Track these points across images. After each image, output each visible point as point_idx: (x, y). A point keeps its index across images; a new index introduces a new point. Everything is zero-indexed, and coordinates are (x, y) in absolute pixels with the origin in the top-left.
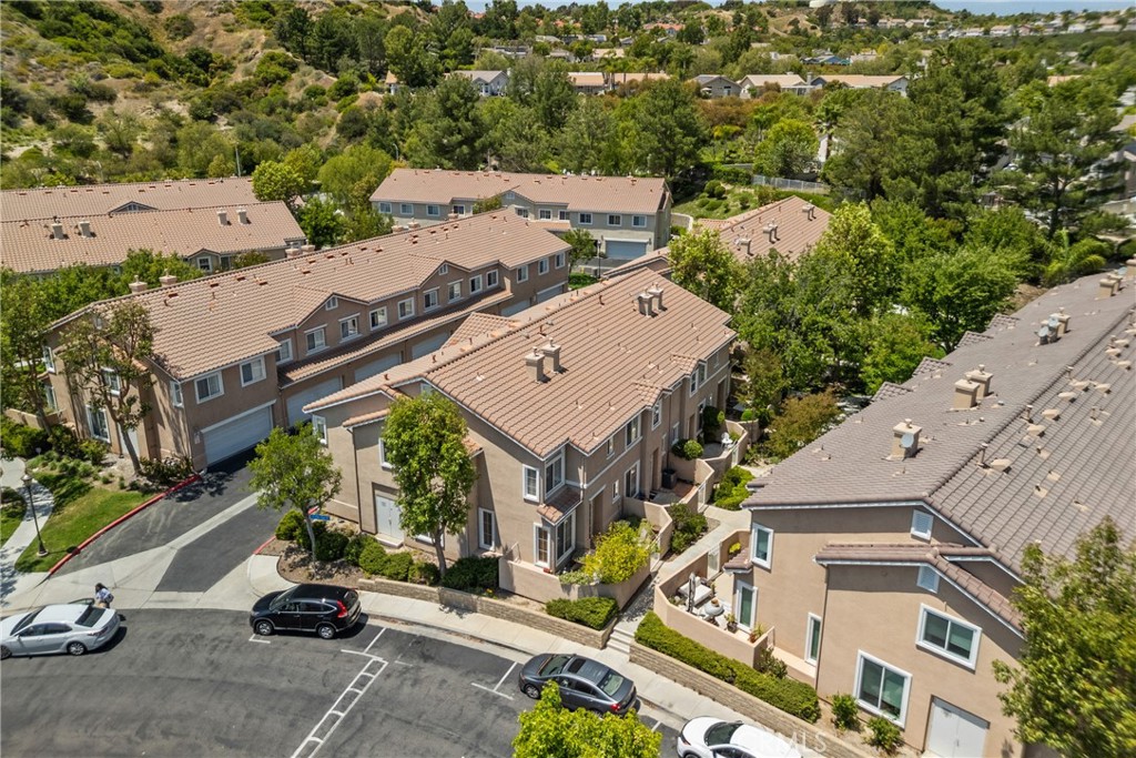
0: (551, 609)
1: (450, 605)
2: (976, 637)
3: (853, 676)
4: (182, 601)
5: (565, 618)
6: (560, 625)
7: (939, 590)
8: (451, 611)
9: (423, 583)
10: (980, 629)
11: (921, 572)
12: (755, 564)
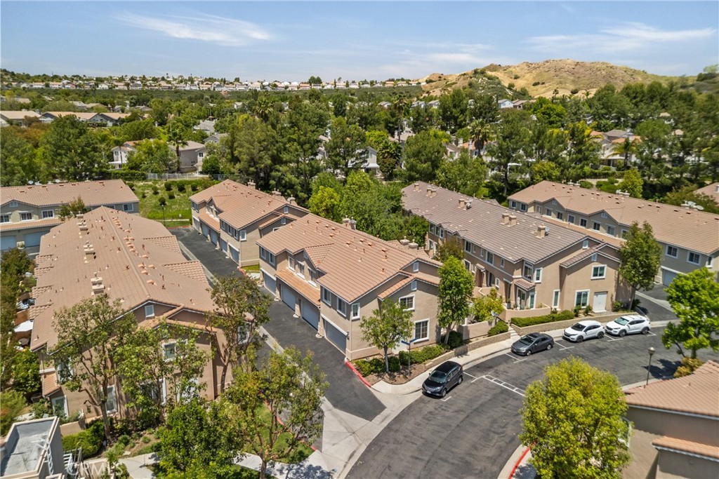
0: (490, 334)
1: (459, 355)
2: (605, 268)
3: (574, 301)
4: (389, 416)
5: (498, 334)
7: (597, 260)
10: (606, 265)
11: (592, 257)
12: (536, 283)
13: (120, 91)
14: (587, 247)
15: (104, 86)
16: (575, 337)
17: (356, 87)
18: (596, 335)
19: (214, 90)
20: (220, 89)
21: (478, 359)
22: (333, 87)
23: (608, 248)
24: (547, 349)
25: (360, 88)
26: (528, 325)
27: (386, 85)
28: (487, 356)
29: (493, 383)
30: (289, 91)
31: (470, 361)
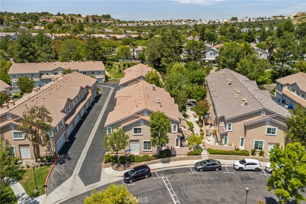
0: (188, 155)
1: (163, 162)
2: (276, 130)
3: (253, 145)
4: (97, 185)
5: (192, 155)
6: (192, 157)
7: (270, 123)
8: (165, 163)
9: (156, 159)
10: (277, 128)
11: (266, 121)
12: (228, 131)
13: (151, 26)
14: (264, 115)
15: (146, 25)
16: (237, 167)
17: (254, 21)
18: (254, 169)
19: (188, 24)
20: (190, 24)
21: (172, 167)
22: (242, 21)
23: (279, 117)
24: (215, 170)
25: (256, 21)
26: (215, 154)
27: (270, 19)
28: (178, 166)
29: (164, 182)
30: (221, 24)
31: (166, 167)
